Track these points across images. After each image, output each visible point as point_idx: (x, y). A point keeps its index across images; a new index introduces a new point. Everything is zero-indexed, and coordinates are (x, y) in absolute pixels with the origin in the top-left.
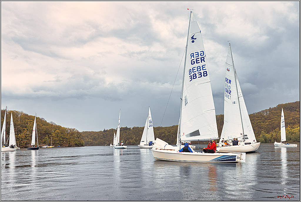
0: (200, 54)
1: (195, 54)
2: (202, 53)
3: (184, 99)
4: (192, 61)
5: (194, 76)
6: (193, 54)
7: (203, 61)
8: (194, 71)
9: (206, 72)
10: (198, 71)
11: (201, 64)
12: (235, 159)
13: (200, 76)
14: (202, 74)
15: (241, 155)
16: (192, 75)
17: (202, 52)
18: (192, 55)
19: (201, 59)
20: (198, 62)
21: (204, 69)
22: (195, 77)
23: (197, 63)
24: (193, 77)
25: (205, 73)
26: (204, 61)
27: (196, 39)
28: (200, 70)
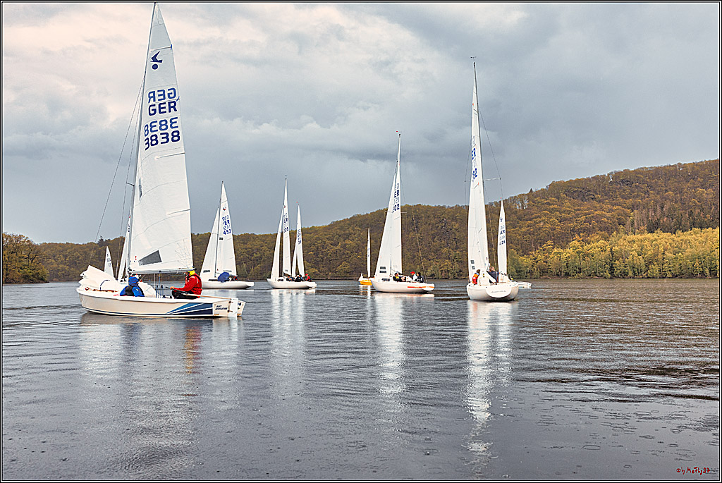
0: (169, 94)
1: (157, 93)
2: (171, 93)
3: (137, 185)
4: (152, 108)
5: (152, 140)
6: (154, 92)
7: (172, 109)
8: (153, 129)
9: (178, 132)
10: (161, 129)
11: (168, 116)
12: (211, 312)
13: (165, 140)
14: (170, 137)
15: (230, 302)
16: (149, 136)
17: (172, 91)
18: (152, 95)
19: (169, 105)
20: (162, 110)
21: (173, 125)
22: (154, 142)
23: (160, 112)
24: (152, 142)
25: (176, 134)
26: (175, 110)
27: (161, 61)
28: (167, 128)
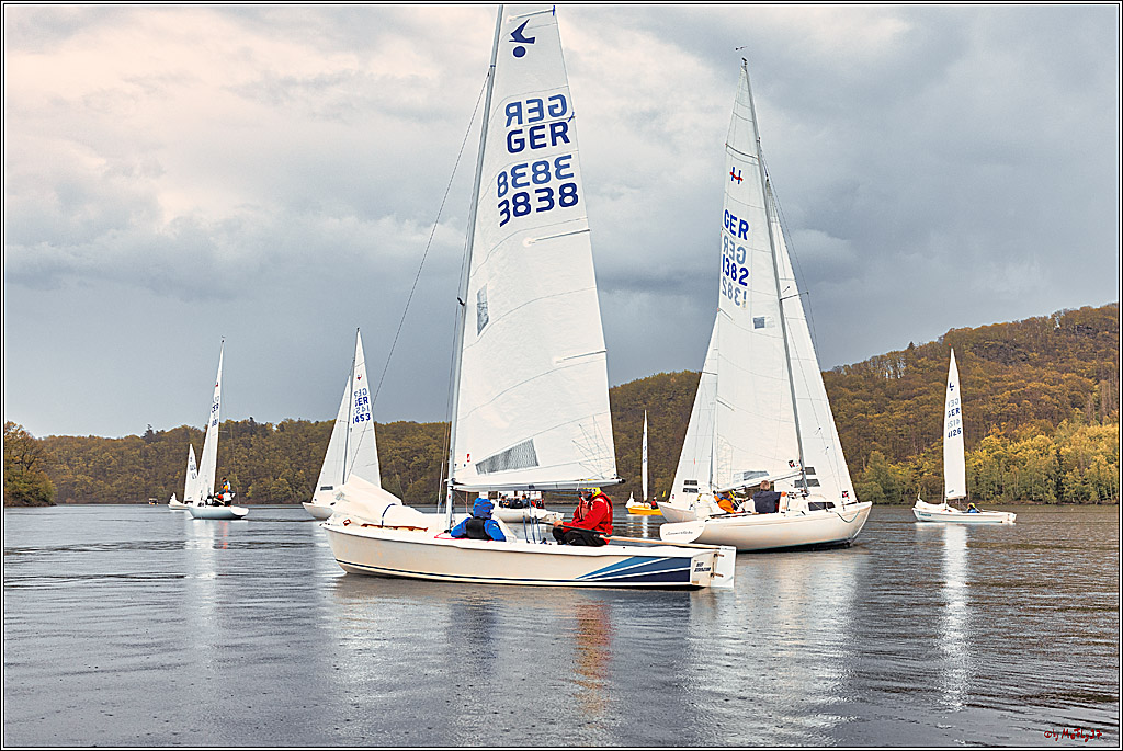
0: (551, 109)
1: (525, 107)
2: (557, 106)
3: (472, 302)
4: (514, 137)
5: (517, 205)
6: (519, 105)
7: (559, 139)
8: (519, 181)
9: (573, 186)
10: (536, 181)
11: (550, 153)
12: (686, 575)
13: (546, 204)
14: (556, 197)
15: (716, 555)
16: (509, 197)
17: (558, 101)
18: (513, 110)
19: (553, 130)
20: (537, 142)
21: (563, 172)
22: (522, 209)
23: (533, 146)
24: (516, 207)
25: (568, 190)
26: (566, 140)
27: (532, 40)
28: (548, 179)
